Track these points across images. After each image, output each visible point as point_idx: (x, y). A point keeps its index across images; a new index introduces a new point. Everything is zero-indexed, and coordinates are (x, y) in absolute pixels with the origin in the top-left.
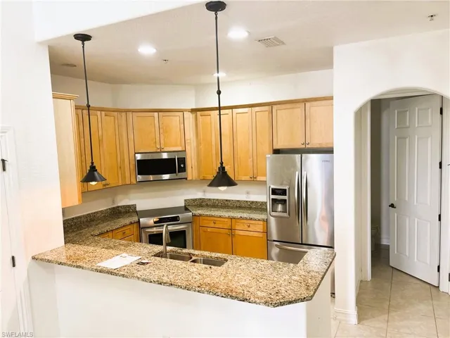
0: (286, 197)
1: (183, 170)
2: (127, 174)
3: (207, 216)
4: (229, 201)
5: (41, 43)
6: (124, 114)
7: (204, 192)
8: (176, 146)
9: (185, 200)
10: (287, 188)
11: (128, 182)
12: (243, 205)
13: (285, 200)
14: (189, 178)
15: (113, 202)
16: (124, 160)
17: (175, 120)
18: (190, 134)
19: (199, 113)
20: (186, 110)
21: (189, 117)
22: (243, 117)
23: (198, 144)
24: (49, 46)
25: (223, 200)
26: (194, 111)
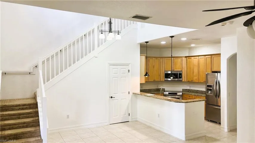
0: (212, 88)
1: (181, 77)
2: (162, 78)
3: (187, 94)
4: (198, 91)
5: (138, 43)
6: (162, 59)
7: (190, 87)
8: (179, 69)
9: (183, 89)
10: (212, 85)
11: (162, 80)
12: (203, 93)
13: (211, 89)
14: (183, 81)
15: (158, 87)
16: (161, 73)
17: (179, 60)
18: (184, 65)
19: (188, 58)
20: (183, 57)
21: (184, 59)
22: (202, 59)
23: (187, 69)
24: (140, 44)
25: (196, 90)
26: (186, 57)
